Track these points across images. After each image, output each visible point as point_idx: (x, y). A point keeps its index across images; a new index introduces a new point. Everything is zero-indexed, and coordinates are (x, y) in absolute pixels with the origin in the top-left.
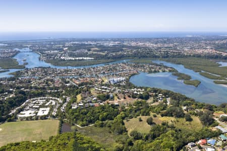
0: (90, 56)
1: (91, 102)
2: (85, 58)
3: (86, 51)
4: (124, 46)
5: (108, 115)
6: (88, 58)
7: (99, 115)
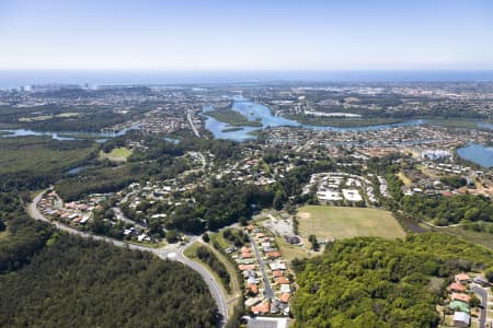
0: (351, 110)
1: (433, 188)
2: (347, 115)
3: (337, 103)
4: (398, 96)
5: (480, 212)
6: (350, 115)
7: (463, 211)
